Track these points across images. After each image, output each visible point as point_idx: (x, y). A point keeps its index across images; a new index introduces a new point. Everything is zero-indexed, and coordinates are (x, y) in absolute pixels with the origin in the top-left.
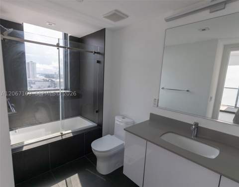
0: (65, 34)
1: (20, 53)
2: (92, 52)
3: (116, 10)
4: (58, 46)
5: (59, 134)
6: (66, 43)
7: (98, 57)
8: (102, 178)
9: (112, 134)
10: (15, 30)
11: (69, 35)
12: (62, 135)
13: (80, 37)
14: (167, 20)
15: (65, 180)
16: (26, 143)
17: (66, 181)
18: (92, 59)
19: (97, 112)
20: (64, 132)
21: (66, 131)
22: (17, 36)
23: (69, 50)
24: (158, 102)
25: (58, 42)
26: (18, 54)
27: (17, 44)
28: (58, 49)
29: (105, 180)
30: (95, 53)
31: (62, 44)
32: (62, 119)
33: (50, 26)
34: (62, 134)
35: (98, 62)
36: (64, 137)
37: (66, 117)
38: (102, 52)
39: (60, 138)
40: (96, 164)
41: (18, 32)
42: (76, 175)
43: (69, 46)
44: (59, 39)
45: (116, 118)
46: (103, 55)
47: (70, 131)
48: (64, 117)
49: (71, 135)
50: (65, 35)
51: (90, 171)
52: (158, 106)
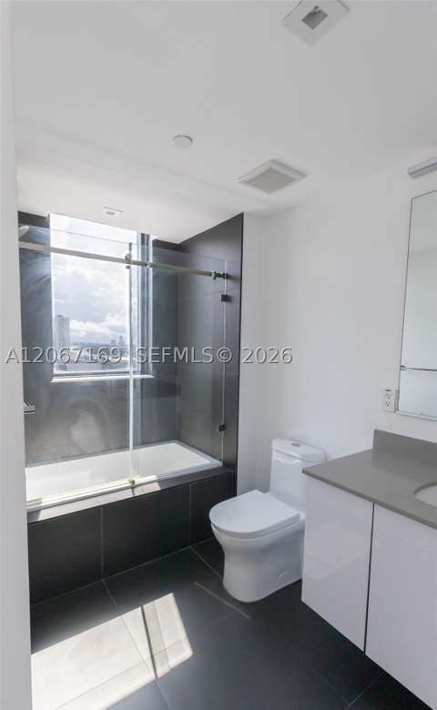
0: (143, 235)
1: (42, 278)
2: (210, 274)
3: (274, 161)
4: (128, 260)
5: (125, 483)
6: (144, 253)
7: (225, 286)
8: (240, 611)
9: (265, 488)
10: (33, 227)
11: (153, 238)
12: (133, 486)
13: (178, 242)
14: (416, 173)
15: (140, 609)
16: (46, 501)
17: (143, 610)
18: (208, 292)
19: (222, 428)
20: (138, 480)
21: (143, 475)
22: (37, 239)
23: (151, 269)
24: (398, 398)
25: (128, 252)
26: (37, 282)
27: (36, 257)
28: (128, 267)
29: (248, 617)
30: (217, 275)
31: (136, 256)
32: (135, 446)
33: (110, 216)
34: (133, 482)
35: (226, 298)
36: (138, 492)
37: (144, 441)
38: (234, 272)
39: (128, 495)
40: (222, 572)
41: (40, 230)
42: (170, 598)
43: (151, 261)
44: (130, 244)
45: (276, 444)
46: (238, 280)
47: (153, 478)
48: (139, 440)
49: (156, 487)
50: (144, 238)
51: (207, 590)
52: (397, 409)
